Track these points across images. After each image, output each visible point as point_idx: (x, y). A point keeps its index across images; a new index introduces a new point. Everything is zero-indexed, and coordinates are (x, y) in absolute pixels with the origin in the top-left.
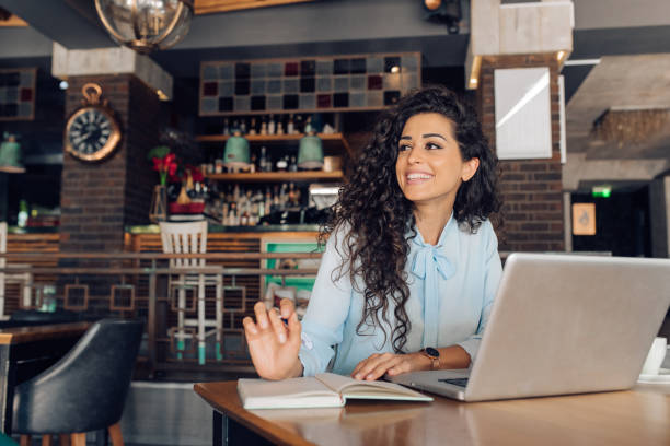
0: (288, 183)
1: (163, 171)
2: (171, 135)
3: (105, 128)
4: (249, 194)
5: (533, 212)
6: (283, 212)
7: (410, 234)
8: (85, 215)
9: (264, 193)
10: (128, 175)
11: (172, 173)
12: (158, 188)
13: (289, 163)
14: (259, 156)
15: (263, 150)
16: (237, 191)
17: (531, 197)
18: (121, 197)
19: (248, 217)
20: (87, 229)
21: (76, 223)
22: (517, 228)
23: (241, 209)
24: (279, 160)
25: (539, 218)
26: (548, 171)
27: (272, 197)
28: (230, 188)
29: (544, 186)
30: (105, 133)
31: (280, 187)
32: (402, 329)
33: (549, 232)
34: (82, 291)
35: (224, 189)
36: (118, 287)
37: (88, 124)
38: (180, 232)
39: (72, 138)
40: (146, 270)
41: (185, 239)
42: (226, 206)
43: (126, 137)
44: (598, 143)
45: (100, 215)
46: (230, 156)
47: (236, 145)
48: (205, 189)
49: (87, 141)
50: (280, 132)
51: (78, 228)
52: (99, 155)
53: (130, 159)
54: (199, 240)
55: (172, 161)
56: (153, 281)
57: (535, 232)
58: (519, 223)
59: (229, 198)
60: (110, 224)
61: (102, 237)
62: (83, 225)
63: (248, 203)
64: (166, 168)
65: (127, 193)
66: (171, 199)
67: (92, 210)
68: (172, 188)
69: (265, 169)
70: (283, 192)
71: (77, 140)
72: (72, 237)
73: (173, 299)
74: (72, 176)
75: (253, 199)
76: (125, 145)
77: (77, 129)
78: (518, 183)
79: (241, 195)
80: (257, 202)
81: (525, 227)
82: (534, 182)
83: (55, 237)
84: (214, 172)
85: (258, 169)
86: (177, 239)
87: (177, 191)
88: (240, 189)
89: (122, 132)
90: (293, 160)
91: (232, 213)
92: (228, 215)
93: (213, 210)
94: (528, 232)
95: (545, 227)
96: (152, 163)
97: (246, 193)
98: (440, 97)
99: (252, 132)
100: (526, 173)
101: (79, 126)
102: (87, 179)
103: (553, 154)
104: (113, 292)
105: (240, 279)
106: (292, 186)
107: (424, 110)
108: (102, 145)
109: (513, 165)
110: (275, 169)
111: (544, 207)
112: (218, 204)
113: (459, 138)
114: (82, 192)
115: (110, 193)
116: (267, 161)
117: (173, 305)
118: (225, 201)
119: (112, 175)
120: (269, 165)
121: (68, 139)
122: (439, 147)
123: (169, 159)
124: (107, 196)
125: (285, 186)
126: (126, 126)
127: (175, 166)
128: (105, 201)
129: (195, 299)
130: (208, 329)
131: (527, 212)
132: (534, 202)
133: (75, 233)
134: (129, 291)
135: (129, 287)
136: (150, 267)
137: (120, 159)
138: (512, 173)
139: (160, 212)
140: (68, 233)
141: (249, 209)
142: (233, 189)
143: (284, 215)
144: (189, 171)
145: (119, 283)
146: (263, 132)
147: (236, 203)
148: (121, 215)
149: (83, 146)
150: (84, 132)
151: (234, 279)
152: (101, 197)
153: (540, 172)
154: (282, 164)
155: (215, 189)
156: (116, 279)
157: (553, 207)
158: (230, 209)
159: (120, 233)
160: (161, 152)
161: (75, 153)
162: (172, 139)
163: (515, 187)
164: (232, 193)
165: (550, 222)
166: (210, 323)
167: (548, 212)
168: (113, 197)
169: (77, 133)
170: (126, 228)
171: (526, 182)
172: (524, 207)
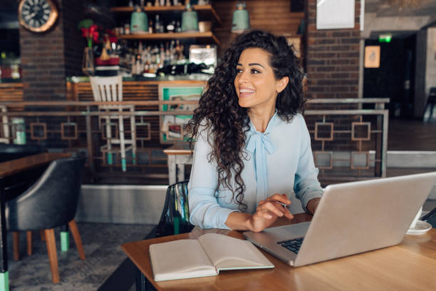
0: (175, 40)
1: (89, 38)
2: (94, 9)
3: (47, 9)
4: (149, 48)
5: (340, 66)
6: (172, 66)
7: (246, 129)
8: (39, 70)
9: (159, 47)
10: (65, 42)
11: (95, 39)
12: (87, 50)
13: (176, 26)
14: (155, 22)
15: (157, 17)
16: (141, 47)
17: (339, 55)
18: (62, 57)
19: (149, 65)
20: (41, 79)
21: (33, 76)
22: (328, 77)
23: (144, 59)
24: (168, 24)
25: (343, 69)
26: (351, 37)
27: (165, 51)
28: (135, 44)
29: (347, 48)
30: (47, 12)
31: (170, 44)
32: (240, 190)
33: (349, 79)
34: (42, 128)
35: (132, 45)
36: (66, 124)
37: (34, 6)
38: (105, 83)
39: (24, 16)
40: (84, 113)
41: (108, 89)
42: (133, 57)
43: (61, 13)
44: (385, 6)
45: (49, 70)
46: (135, 27)
47: (138, 19)
48: (119, 47)
49: (35, 18)
50: (168, 4)
51: (35, 79)
52: (44, 28)
53: (66, 30)
54: (117, 90)
55: (95, 31)
56: (88, 120)
57: (340, 79)
58: (330, 73)
59: (136, 51)
60: (57, 76)
61: (53, 85)
62: (38, 76)
63: (149, 55)
64: (91, 35)
65: (66, 55)
66: (96, 56)
67: (44, 67)
68: (96, 48)
69: (158, 31)
70: (172, 47)
71: (28, 17)
72: (32, 85)
73: (103, 132)
74: (26, 43)
75: (152, 52)
76: (61, 20)
77: (26, 9)
78: (331, 45)
79: (143, 49)
80: (155, 54)
81: (333, 76)
82: (341, 44)
83: (20, 85)
84: (124, 34)
85: (155, 31)
86: (102, 88)
87: (100, 50)
88: (143, 45)
89: (59, 11)
90: (178, 24)
91: (138, 62)
92: (136, 64)
93: (126, 61)
94: (336, 79)
95: (346, 76)
96: (81, 32)
97: (147, 48)
98: (262, 37)
99: (149, 4)
100: (336, 38)
101: (28, 7)
102: (37, 45)
103: (355, 25)
104: (62, 128)
105: (146, 118)
106: (178, 42)
107: (251, 46)
108: (46, 21)
109: (327, 33)
110: (166, 31)
111: (347, 62)
112: (128, 56)
113: (274, 65)
114: (35, 54)
115: (55, 55)
116: (161, 25)
117: (103, 135)
118: (133, 54)
119: (54, 42)
120: (162, 28)
121: (20, 16)
122: (259, 72)
123: (93, 29)
124: (52, 57)
125: (173, 43)
126: (61, 7)
127: (97, 34)
128: (51, 60)
129: (117, 132)
130: (127, 146)
131: (336, 66)
132: (341, 58)
133: (34, 82)
134: (73, 127)
135: (73, 124)
136: (86, 111)
137: (59, 30)
138: (326, 38)
139: (89, 67)
140: (28, 83)
141: (150, 59)
142: (138, 45)
143: (174, 68)
144: (106, 35)
145: (66, 122)
146: (157, 4)
147: (140, 55)
148: (63, 70)
149: (32, 22)
150: (31, 11)
151: (142, 119)
152: (48, 58)
153: (346, 38)
154: (170, 27)
155: (125, 46)
156: (64, 119)
157: (353, 62)
158: (136, 59)
159: (64, 82)
160: (87, 24)
161: (27, 26)
162: (94, 12)
163: (328, 49)
164: (137, 47)
165: (350, 72)
166: (128, 142)
167: (350, 65)
168: (56, 57)
169: (27, 13)
170: (68, 79)
171: (336, 45)
172: (334, 62)
